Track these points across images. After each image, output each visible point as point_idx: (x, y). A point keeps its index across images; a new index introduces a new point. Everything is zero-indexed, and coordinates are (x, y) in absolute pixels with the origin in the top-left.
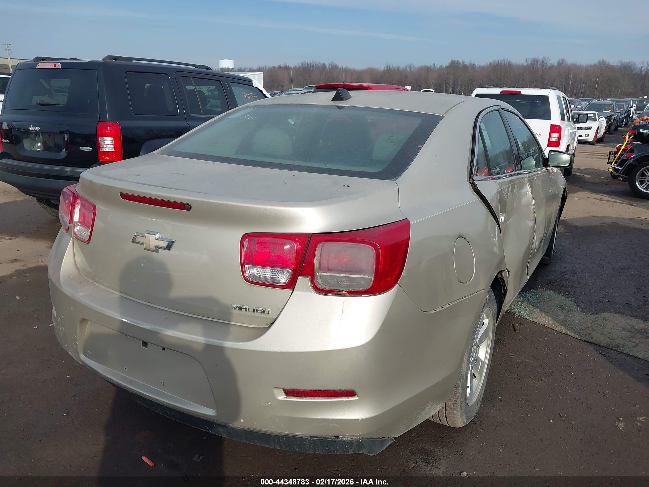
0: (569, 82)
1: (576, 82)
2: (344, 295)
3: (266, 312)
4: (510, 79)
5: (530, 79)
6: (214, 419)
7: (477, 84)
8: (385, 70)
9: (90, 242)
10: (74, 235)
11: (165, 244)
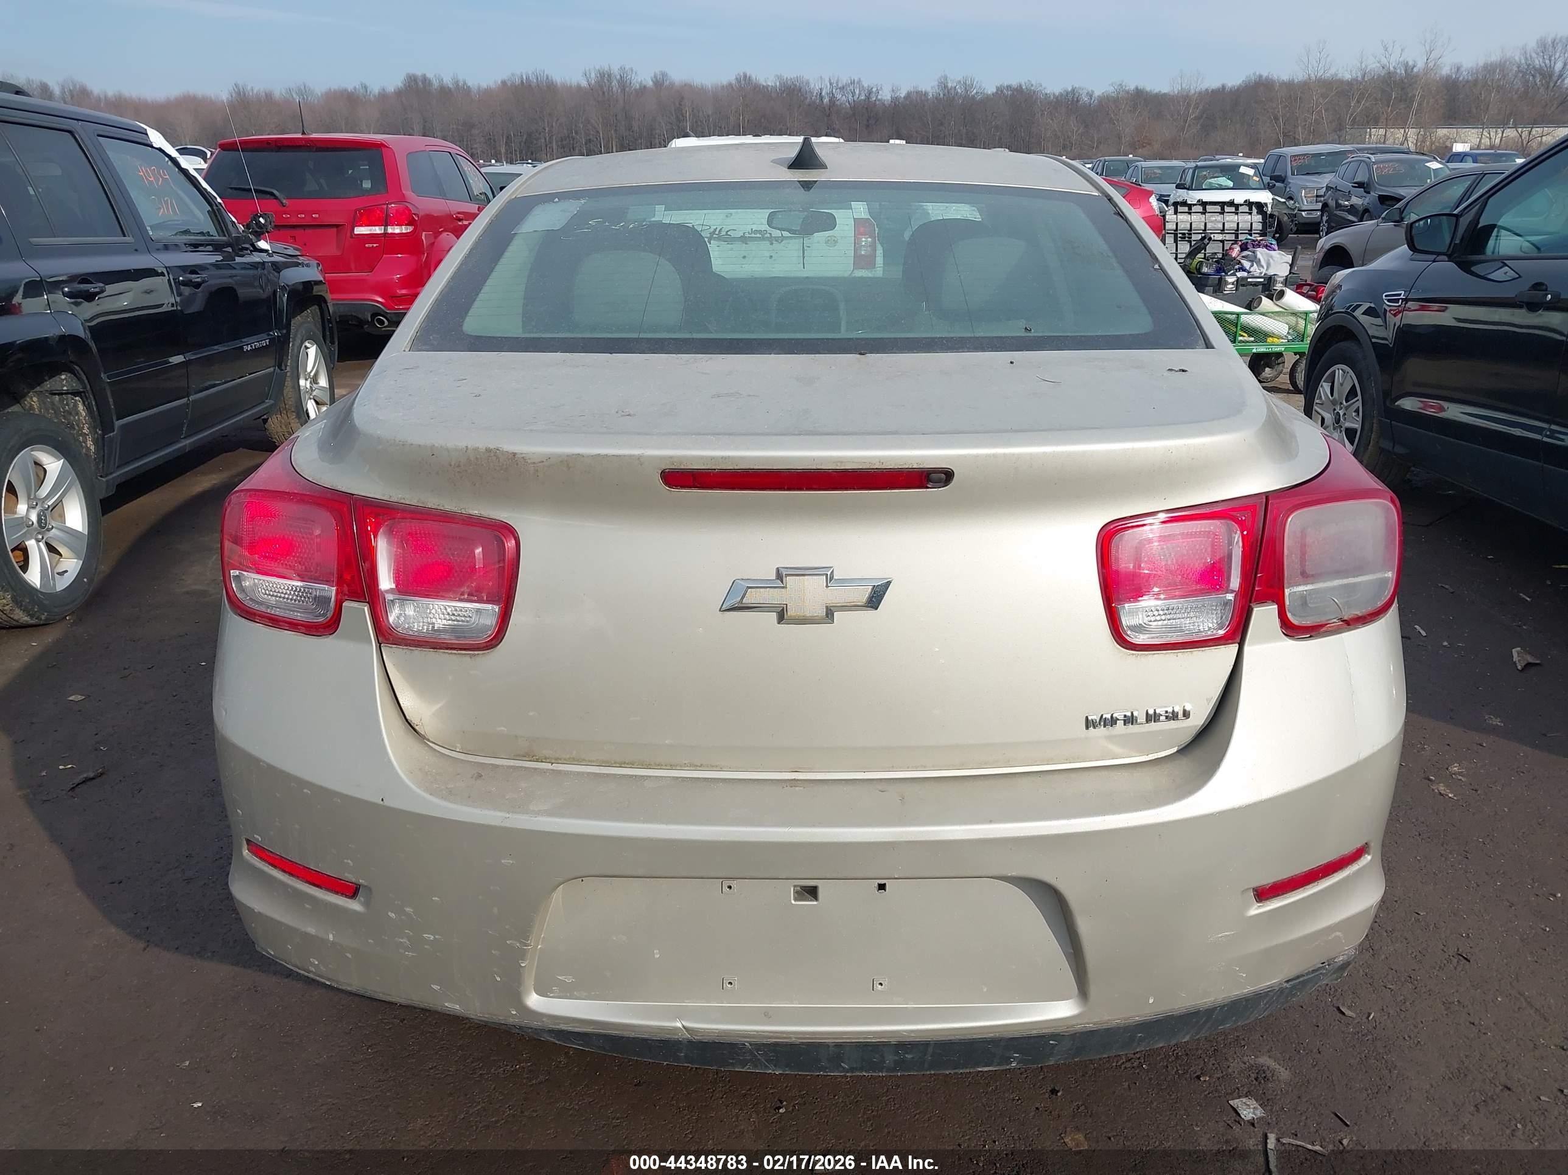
0: (685, 123)
1: (699, 123)
2: (1337, 631)
3: (1180, 715)
4: (558, 120)
5: (601, 120)
6: (1074, 1023)
7: (481, 134)
8: (232, 101)
9: (500, 642)
10: (385, 635)
11: (863, 594)
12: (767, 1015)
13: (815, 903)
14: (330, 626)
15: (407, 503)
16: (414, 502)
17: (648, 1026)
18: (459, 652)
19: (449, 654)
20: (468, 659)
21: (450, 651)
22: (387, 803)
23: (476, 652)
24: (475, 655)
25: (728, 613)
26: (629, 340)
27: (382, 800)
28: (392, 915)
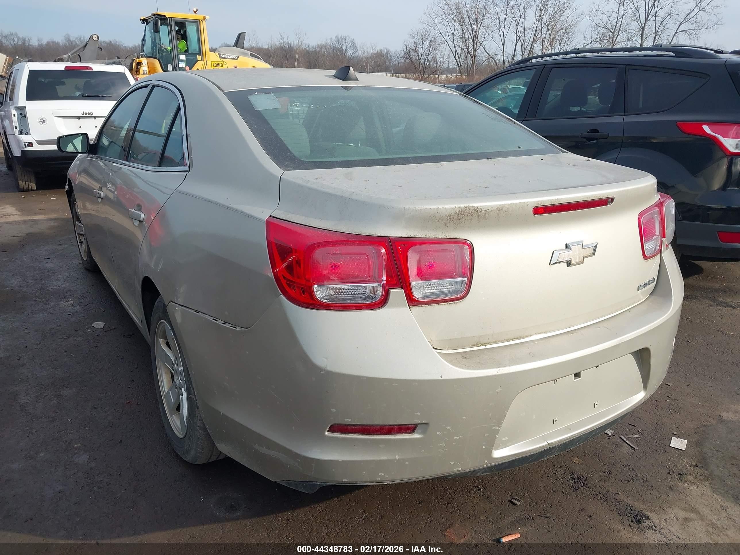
9: (467, 295)
10: (412, 301)
11: (591, 251)
12: (569, 429)
13: (580, 379)
14: (383, 302)
15: (420, 237)
16: (424, 236)
17: (534, 449)
18: (449, 303)
19: (445, 304)
20: (454, 304)
21: (445, 303)
22: (443, 378)
23: (457, 301)
24: (456, 303)
25: (554, 265)
26: (393, 159)
27: (441, 377)
28: (439, 433)
